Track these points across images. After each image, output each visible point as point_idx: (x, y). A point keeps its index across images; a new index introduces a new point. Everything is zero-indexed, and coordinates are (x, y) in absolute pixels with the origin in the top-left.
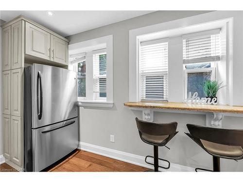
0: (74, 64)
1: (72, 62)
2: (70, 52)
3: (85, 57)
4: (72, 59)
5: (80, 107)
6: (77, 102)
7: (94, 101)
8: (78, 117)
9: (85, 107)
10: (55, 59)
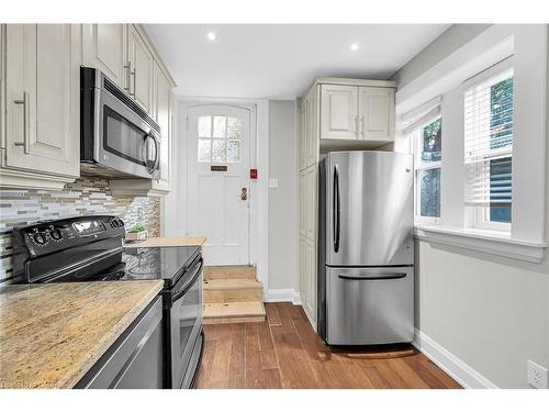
0: (411, 136)
1: (405, 132)
2: (400, 108)
3: (439, 107)
4: (405, 123)
5: (421, 243)
6: (414, 229)
7: (466, 231)
8: (415, 266)
9: (435, 245)
10: (367, 134)
